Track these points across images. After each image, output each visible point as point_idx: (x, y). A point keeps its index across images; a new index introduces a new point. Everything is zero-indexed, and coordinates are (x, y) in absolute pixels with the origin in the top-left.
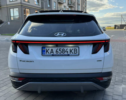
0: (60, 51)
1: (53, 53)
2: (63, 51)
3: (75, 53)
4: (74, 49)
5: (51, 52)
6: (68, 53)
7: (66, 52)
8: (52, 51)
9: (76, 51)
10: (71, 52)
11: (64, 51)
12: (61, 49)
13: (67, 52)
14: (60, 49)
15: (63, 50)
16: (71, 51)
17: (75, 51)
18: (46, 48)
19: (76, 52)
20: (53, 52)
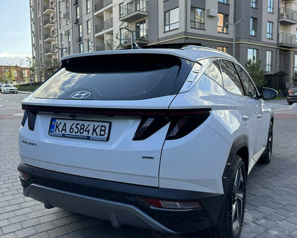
0: (76, 127)
1: (65, 132)
2: (81, 129)
3: (100, 135)
4: (102, 126)
5: (63, 130)
6: (88, 134)
7: (86, 131)
8: (64, 128)
9: (104, 131)
10: (95, 132)
11: (83, 129)
12: (79, 124)
13: (88, 131)
14: (77, 124)
15: (82, 127)
16: (94, 130)
17: (101, 130)
18: (57, 121)
19: (103, 133)
20: (65, 130)
